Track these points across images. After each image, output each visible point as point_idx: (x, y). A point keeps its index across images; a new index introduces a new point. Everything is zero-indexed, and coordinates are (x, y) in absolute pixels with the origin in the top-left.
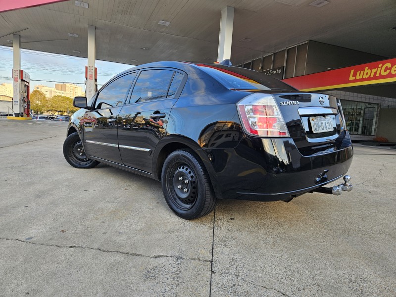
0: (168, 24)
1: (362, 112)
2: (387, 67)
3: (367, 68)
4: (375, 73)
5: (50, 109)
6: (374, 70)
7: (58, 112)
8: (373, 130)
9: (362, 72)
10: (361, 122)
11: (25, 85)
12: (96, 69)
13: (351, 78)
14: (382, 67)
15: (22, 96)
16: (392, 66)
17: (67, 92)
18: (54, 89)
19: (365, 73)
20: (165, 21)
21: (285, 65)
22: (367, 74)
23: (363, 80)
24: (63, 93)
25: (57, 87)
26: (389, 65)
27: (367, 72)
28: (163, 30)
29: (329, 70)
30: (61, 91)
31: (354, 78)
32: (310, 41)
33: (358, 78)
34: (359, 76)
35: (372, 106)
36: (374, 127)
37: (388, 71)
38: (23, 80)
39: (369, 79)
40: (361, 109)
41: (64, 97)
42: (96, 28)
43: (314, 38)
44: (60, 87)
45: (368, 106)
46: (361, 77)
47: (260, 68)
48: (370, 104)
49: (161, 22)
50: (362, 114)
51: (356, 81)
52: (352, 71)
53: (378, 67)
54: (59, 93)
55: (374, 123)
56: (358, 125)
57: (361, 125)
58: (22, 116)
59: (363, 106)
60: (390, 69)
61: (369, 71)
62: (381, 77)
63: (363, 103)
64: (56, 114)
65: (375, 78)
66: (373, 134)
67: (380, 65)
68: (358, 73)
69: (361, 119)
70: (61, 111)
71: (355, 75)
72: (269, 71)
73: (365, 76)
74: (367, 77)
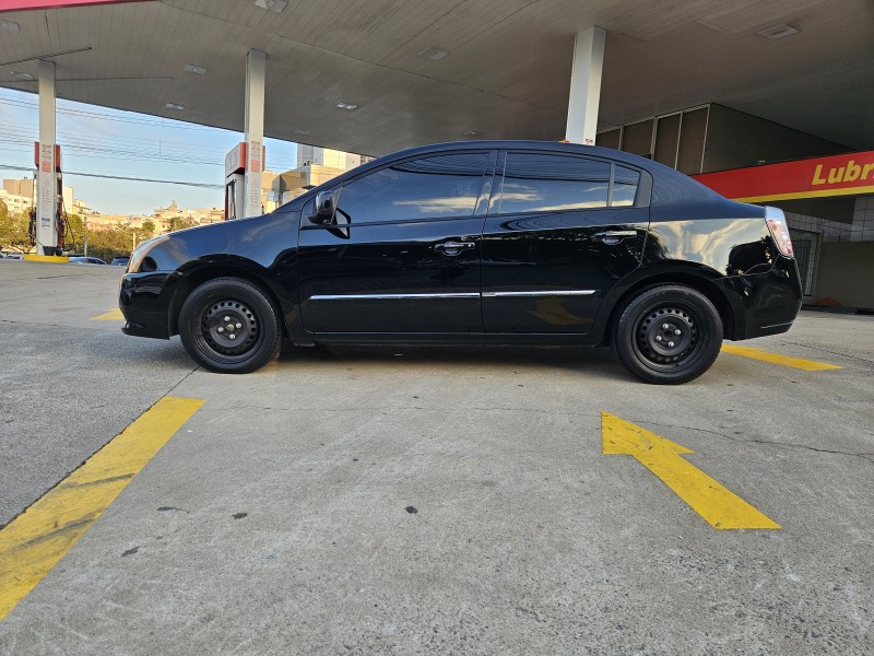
0: (439, 56)
3: (851, 163)
4: (871, 173)
5: (19, 238)
6: (868, 167)
9: (842, 170)
13: (817, 181)
18: (3, 193)
19: (849, 171)
21: (652, 152)
22: (852, 173)
23: (842, 185)
27: (853, 170)
29: (764, 164)
31: (823, 181)
32: (712, 104)
33: (831, 180)
34: (835, 176)
39: (858, 183)
42: (268, 57)
43: (722, 100)
44: (16, 189)
46: (839, 179)
48: (802, 233)
51: (827, 186)
52: (819, 168)
58: (59, 254)
61: (857, 168)
65: (870, 182)
68: (833, 171)
71: (824, 175)
73: (848, 178)
74: (853, 179)
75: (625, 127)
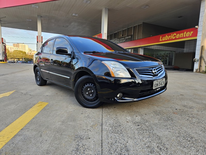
0: (77, 15)
1: (168, 55)
2: (174, 35)
4: (170, 38)
5: (12, 57)
6: (169, 37)
7: (17, 59)
8: (173, 64)
9: (165, 37)
10: (168, 60)
11: (4, 45)
12: (42, 37)
13: (161, 40)
14: (172, 35)
15: (3, 51)
16: (177, 35)
17: (20, 48)
18: (13, 47)
19: (166, 38)
20: (76, 14)
21: (132, 34)
22: (167, 38)
24: (18, 49)
25: (14, 45)
26: (175, 34)
27: (167, 37)
28: (75, 18)
29: (152, 36)
30: (16, 48)
31: (162, 40)
32: (143, 23)
33: (163, 40)
35: (172, 52)
36: (173, 62)
37: (175, 37)
38: (3, 43)
39: (168, 40)
40: (168, 54)
41: (19, 51)
42: (41, 17)
43: (145, 22)
44: (16, 45)
45: (170, 52)
46: (164, 40)
47: (121, 35)
48: (171, 51)
49: (74, 14)
50: (168, 56)
51: (162, 41)
52: (161, 37)
53: (171, 35)
54: (16, 49)
55: (173, 60)
56: (166, 61)
57: (168, 61)
58: (4, 61)
59: (168, 52)
60: (176, 36)
62: (172, 39)
63: (168, 51)
64: (16, 60)
65: (170, 40)
66: (173, 65)
67: (172, 34)
68: (163, 37)
69: (168, 58)
70: (18, 59)
71: (162, 39)
72: (125, 37)
74: (167, 39)
75: (128, 28)
